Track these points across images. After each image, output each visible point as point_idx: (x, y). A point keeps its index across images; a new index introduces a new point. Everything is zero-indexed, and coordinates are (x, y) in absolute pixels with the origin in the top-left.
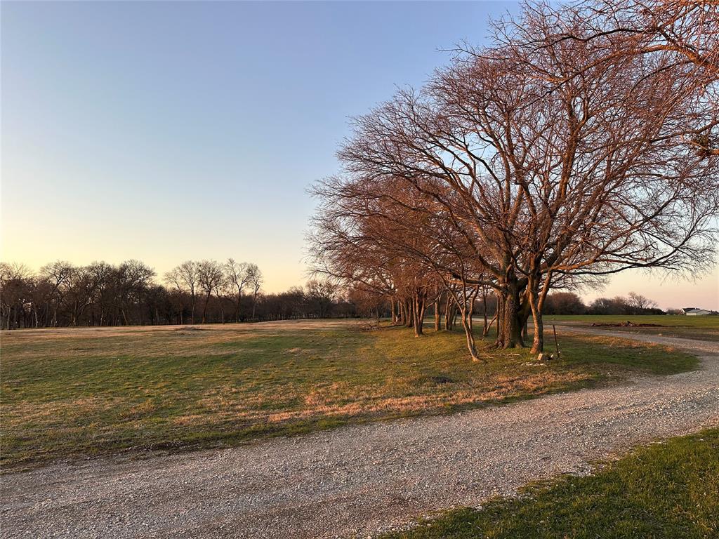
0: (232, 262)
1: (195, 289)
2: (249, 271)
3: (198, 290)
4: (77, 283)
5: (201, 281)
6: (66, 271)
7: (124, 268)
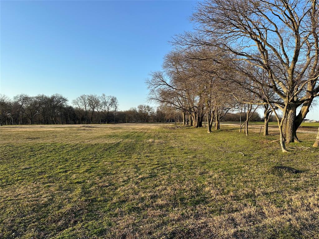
0: (104, 95)
1: (87, 108)
2: (112, 99)
3: (88, 108)
4: (31, 104)
5: (89, 104)
6: (26, 99)
7: (53, 97)
